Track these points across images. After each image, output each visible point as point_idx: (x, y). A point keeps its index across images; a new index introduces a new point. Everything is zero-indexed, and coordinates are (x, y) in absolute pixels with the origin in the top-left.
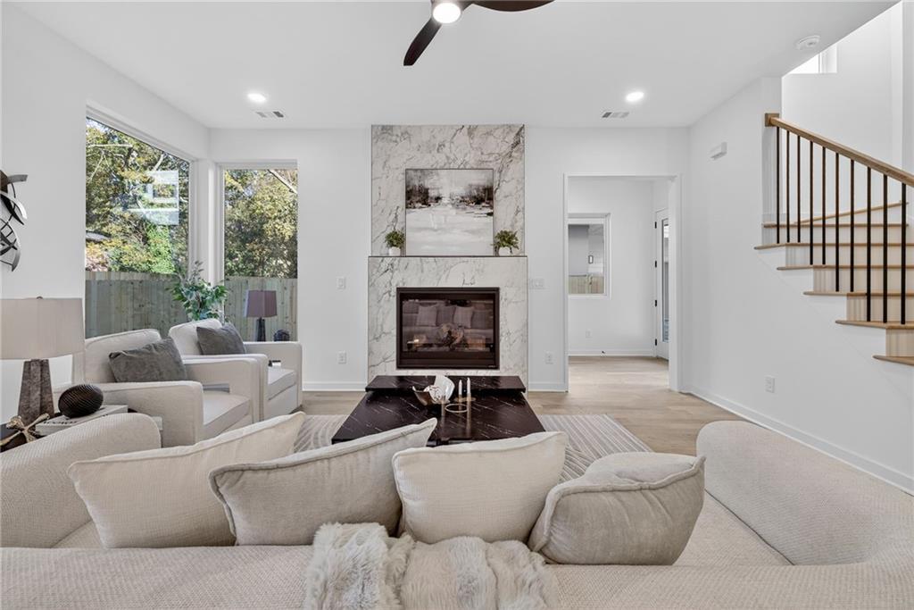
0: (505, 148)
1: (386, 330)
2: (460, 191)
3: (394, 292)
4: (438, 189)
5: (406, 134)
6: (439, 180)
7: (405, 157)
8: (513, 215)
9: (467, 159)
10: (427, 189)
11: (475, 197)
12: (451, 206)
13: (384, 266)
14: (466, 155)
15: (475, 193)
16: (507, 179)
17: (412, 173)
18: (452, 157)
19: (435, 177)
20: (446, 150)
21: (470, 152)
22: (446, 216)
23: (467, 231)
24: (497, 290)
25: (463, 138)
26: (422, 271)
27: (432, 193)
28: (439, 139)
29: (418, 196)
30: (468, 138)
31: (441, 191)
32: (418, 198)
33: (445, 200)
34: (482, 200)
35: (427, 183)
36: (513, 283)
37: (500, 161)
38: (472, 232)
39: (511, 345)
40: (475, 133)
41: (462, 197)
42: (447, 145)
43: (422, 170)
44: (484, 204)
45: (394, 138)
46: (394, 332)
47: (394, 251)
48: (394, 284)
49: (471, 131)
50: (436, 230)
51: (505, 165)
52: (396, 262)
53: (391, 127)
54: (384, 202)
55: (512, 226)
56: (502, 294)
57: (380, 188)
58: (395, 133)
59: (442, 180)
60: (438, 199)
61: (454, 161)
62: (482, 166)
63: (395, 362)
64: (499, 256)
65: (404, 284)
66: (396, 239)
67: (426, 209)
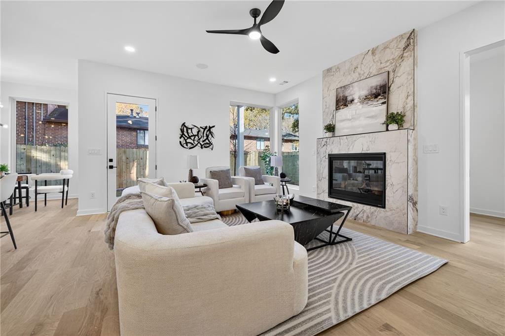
0: (398, 53)
1: (323, 176)
2: (364, 93)
3: (327, 157)
4: (352, 95)
5: (338, 68)
6: (353, 90)
7: (337, 82)
8: (404, 99)
9: (371, 71)
10: (347, 97)
11: (374, 94)
12: (359, 104)
13: (323, 143)
14: (370, 68)
15: (374, 91)
16: (399, 75)
17: (339, 90)
18: (362, 72)
19: (351, 89)
20: (359, 70)
21: (373, 65)
22: (356, 110)
23: (368, 117)
24: (385, 154)
25: (369, 57)
26: (340, 145)
27: (349, 99)
28: (355, 65)
29: (342, 102)
30: (372, 56)
31: (354, 96)
32: (342, 103)
33: (356, 101)
34: (379, 95)
35: (347, 93)
36: (396, 149)
37: (394, 63)
38: (372, 117)
39: (394, 193)
40: (376, 52)
41: (366, 96)
42: (359, 66)
43: (344, 86)
44: (380, 97)
45: (332, 74)
46: (327, 178)
47: (329, 134)
48: (327, 152)
49: (373, 52)
50: (350, 120)
51: (398, 65)
52: (328, 141)
53: (331, 69)
54: (328, 109)
55: (404, 107)
56: (388, 157)
57: (326, 102)
58: (333, 71)
59: (354, 89)
60: (352, 101)
61: (363, 74)
62: (381, 72)
63: (328, 194)
64: (389, 131)
65: (332, 152)
66: (330, 128)
67: (346, 108)
